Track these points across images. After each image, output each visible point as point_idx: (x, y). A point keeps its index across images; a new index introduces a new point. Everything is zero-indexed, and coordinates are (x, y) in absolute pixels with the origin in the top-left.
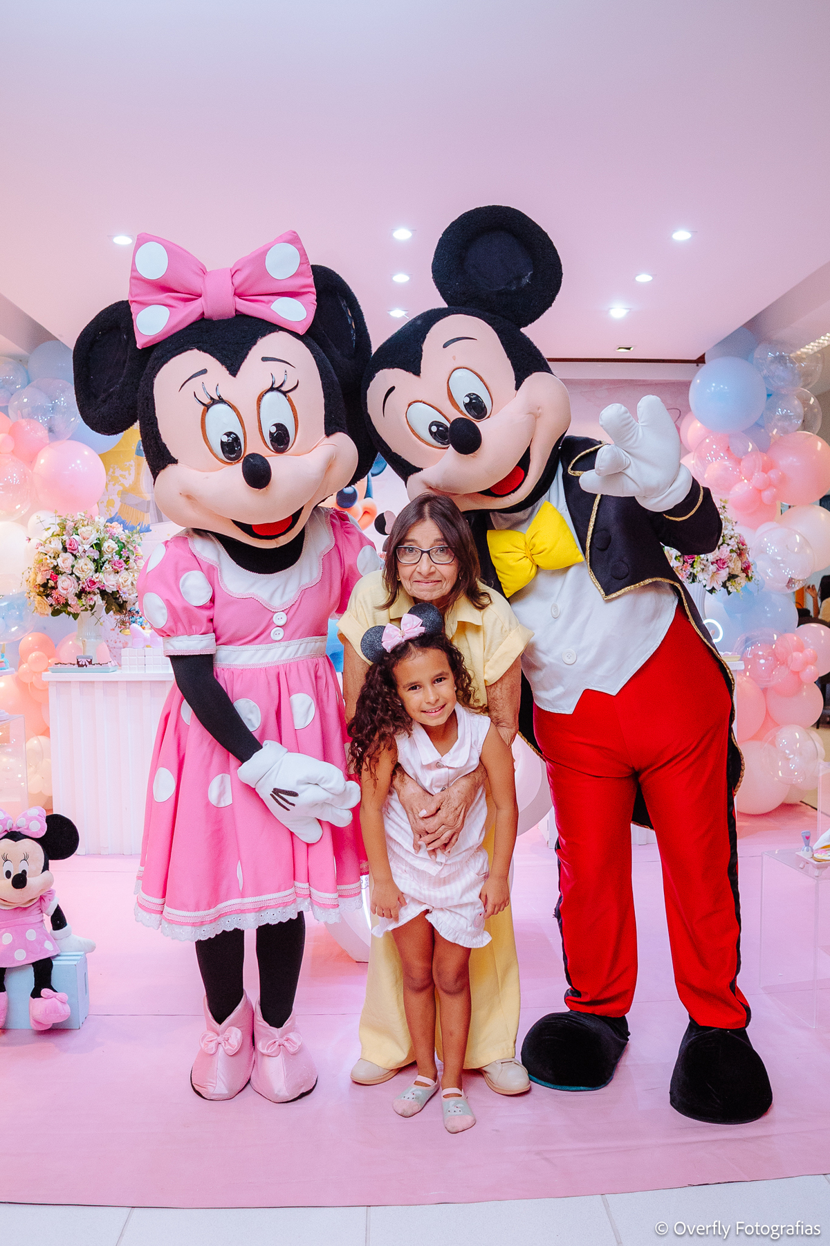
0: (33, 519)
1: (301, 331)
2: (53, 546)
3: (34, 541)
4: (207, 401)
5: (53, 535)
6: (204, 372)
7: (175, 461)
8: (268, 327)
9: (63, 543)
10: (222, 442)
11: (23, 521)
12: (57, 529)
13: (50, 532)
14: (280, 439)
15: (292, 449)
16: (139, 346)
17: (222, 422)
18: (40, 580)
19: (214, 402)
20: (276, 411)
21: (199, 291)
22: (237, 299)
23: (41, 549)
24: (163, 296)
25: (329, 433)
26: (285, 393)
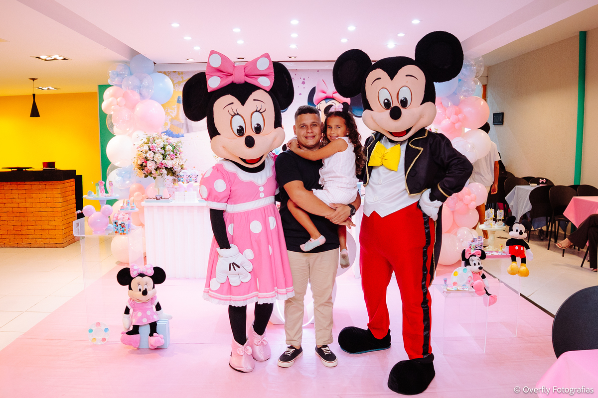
1: (268, 90)
2: (144, 148)
3: (136, 146)
4: (233, 114)
5: (144, 143)
6: (233, 103)
7: (220, 134)
8: (256, 88)
9: (149, 147)
10: (237, 130)
11: (130, 135)
12: (146, 141)
13: (143, 141)
14: (258, 129)
15: (262, 133)
16: (209, 91)
17: (238, 122)
18: (140, 162)
19: (235, 114)
20: (257, 119)
21: (232, 73)
22: (246, 77)
23: (140, 149)
24: (219, 74)
25: (275, 127)
26: (261, 113)
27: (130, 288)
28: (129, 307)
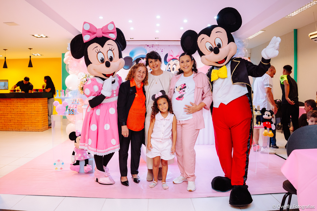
0: (80, 74)
1: (114, 40)
2: (84, 80)
3: (80, 79)
4: (98, 52)
5: (84, 77)
6: (97, 47)
7: (92, 63)
8: (109, 39)
9: (86, 79)
11: (77, 74)
12: (85, 76)
13: (83, 77)
14: (111, 59)
15: (113, 61)
17: (100, 56)
18: (81, 87)
19: (99, 52)
20: (110, 54)
22: (103, 34)
23: (82, 80)
24: (89, 33)
25: (119, 58)
26: (112, 51)
27: (75, 142)
28: (75, 151)
